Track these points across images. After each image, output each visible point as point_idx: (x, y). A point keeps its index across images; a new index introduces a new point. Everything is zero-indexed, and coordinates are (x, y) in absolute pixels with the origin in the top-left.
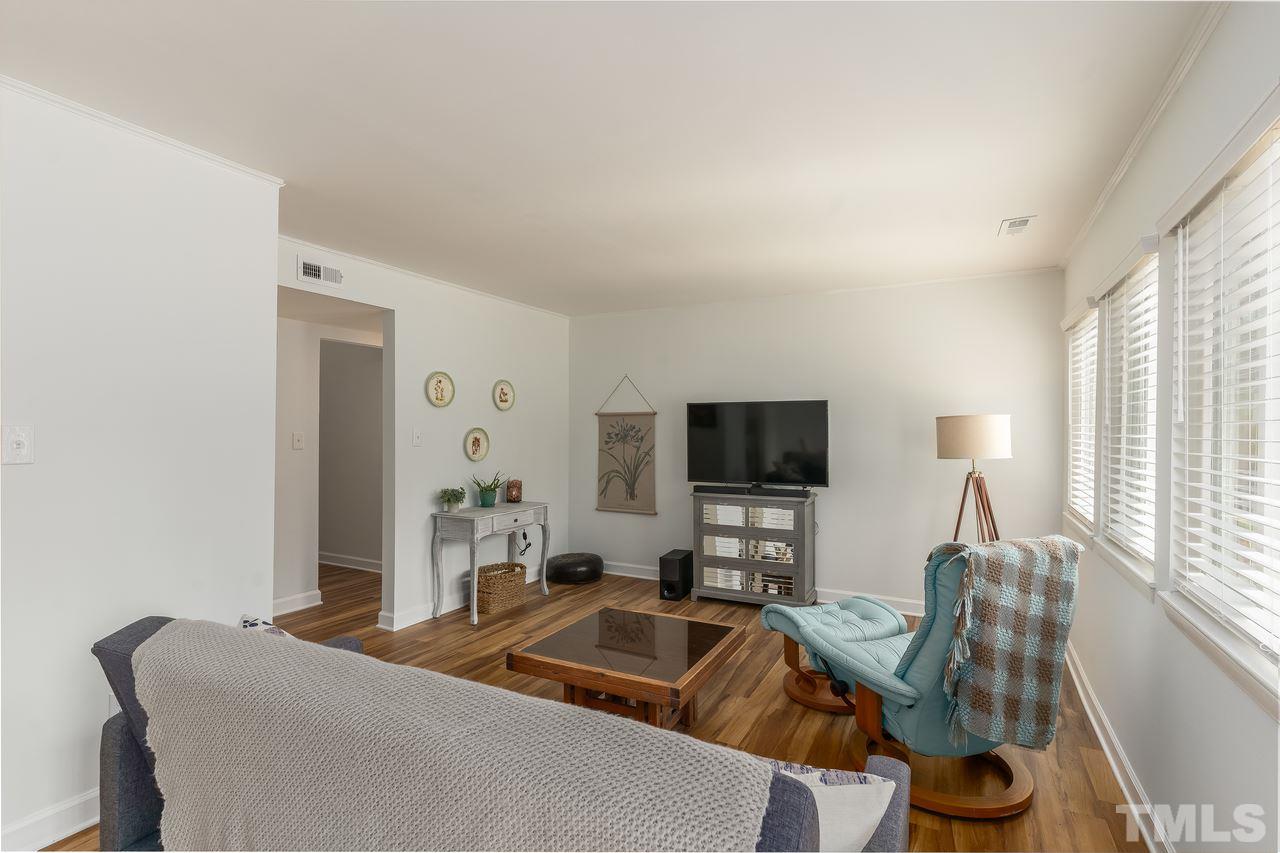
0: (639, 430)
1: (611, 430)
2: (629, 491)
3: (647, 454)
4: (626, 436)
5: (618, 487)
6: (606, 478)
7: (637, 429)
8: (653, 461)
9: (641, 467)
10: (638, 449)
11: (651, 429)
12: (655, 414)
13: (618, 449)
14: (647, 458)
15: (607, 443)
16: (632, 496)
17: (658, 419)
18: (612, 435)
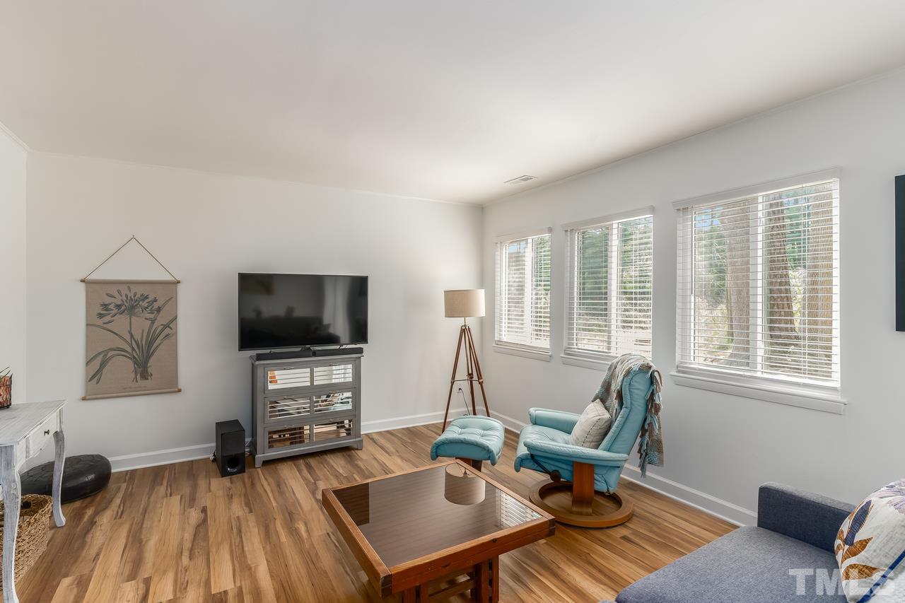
0: (155, 300)
1: (108, 300)
2: (139, 370)
3: (167, 326)
4: (133, 307)
5: (122, 368)
6: (100, 358)
7: (151, 298)
8: (176, 333)
9: (158, 342)
10: (153, 321)
11: (173, 299)
12: (179, 282)
13: (121, 323)
14: (167, 331)
15: (101, 316)
16: (145, 375)
17: (180, 287)
18: (111, 307)
